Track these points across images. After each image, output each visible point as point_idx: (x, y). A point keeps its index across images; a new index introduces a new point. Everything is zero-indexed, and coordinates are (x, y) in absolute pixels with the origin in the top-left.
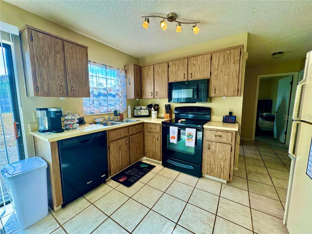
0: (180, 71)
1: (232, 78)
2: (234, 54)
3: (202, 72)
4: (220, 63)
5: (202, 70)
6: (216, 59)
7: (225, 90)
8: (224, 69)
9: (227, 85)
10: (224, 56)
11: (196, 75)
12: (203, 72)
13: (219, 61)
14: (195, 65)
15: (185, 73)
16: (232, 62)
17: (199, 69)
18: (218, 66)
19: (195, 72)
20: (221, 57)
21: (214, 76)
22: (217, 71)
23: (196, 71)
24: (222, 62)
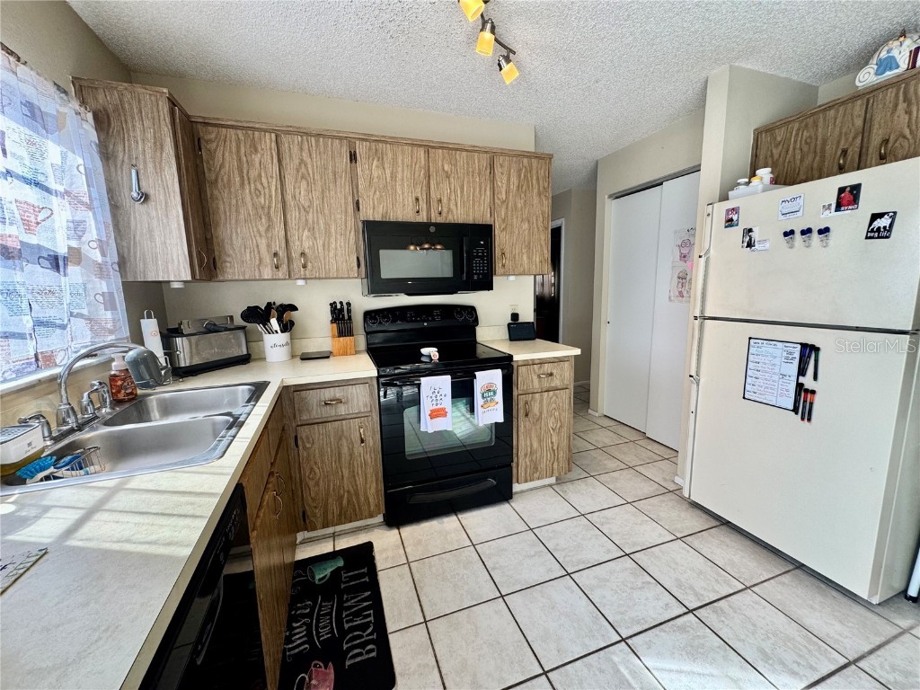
0: (402, 185)
1: (536, 229)
2: (537, 172)
3: (468, 200)
4: (512, 187)
5: (469, 197)
6: (502, 173)
7: (525, 257)
8: (519, 205)
9: (528, 247)
10: (520, 170)
11: (453, 207)
12: (473, 205)
13: (509, 180)
14: (448, 177)
15: (419, 195)
16: (536, 191)
17: (462, 192)
18: (507, 192)
19: (449, 199)
20: (512, 171)
21: (500, 219)
22: (504, 206)
23: (453, 197)
24: (516, 184)
